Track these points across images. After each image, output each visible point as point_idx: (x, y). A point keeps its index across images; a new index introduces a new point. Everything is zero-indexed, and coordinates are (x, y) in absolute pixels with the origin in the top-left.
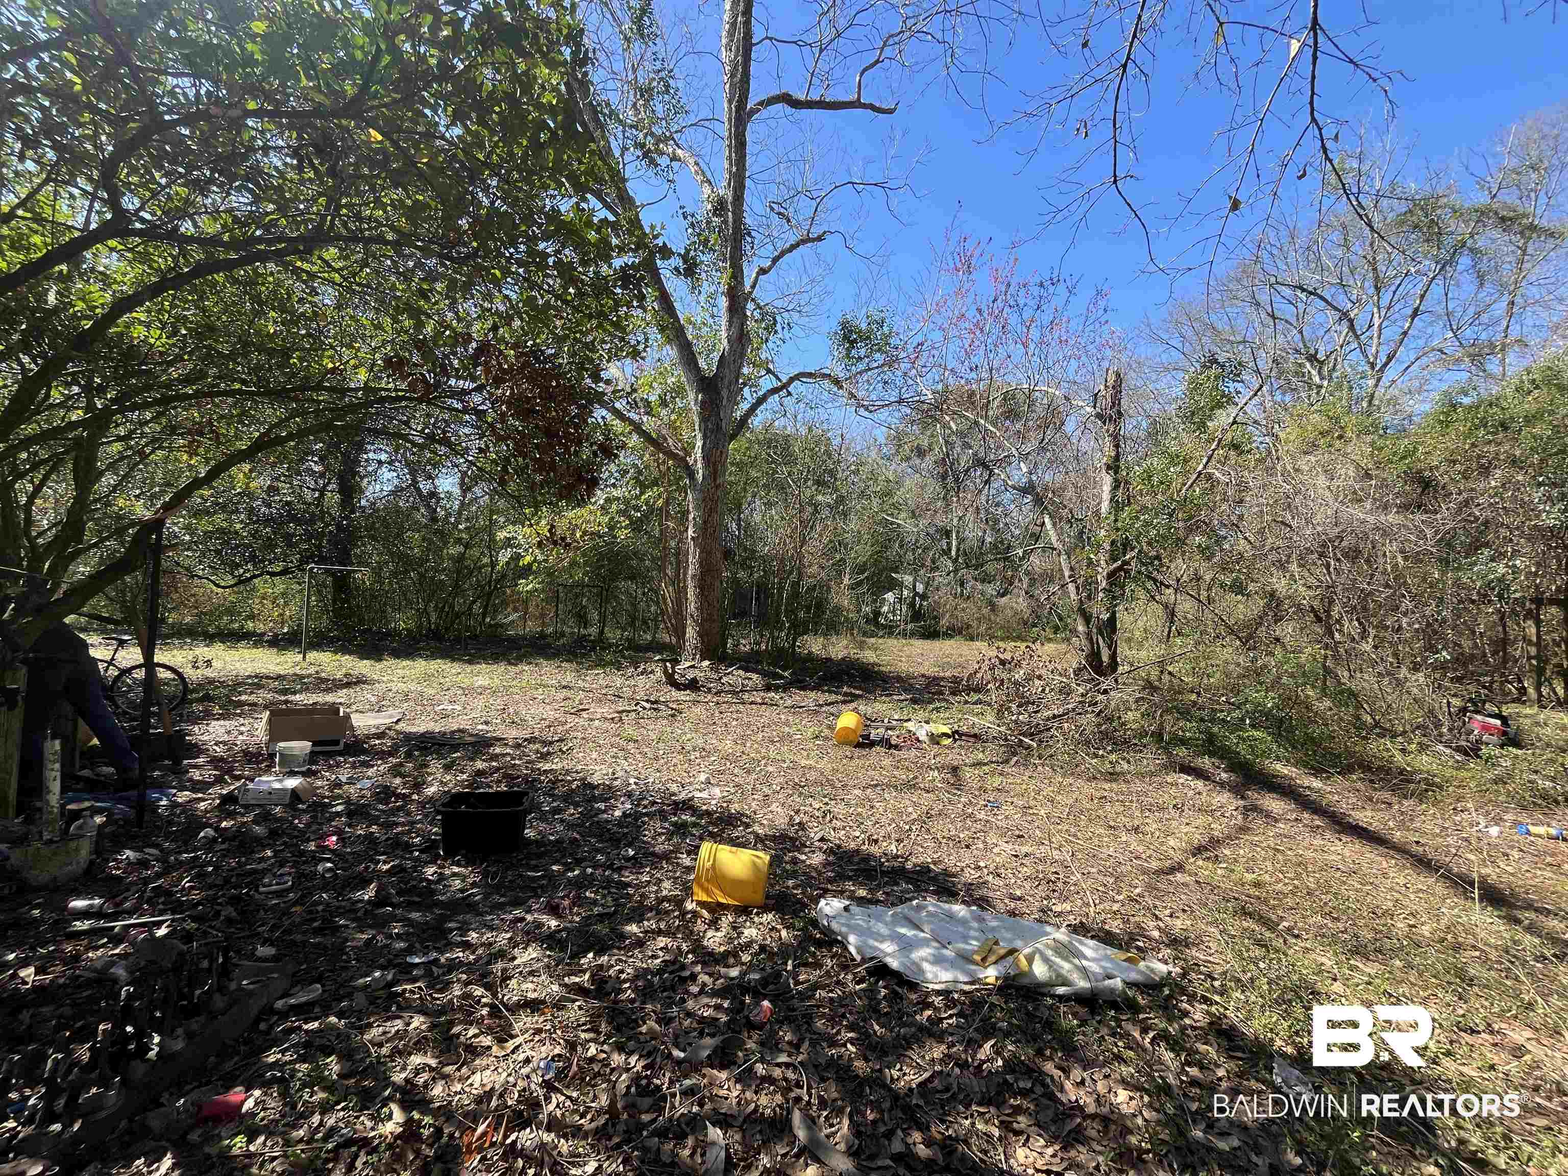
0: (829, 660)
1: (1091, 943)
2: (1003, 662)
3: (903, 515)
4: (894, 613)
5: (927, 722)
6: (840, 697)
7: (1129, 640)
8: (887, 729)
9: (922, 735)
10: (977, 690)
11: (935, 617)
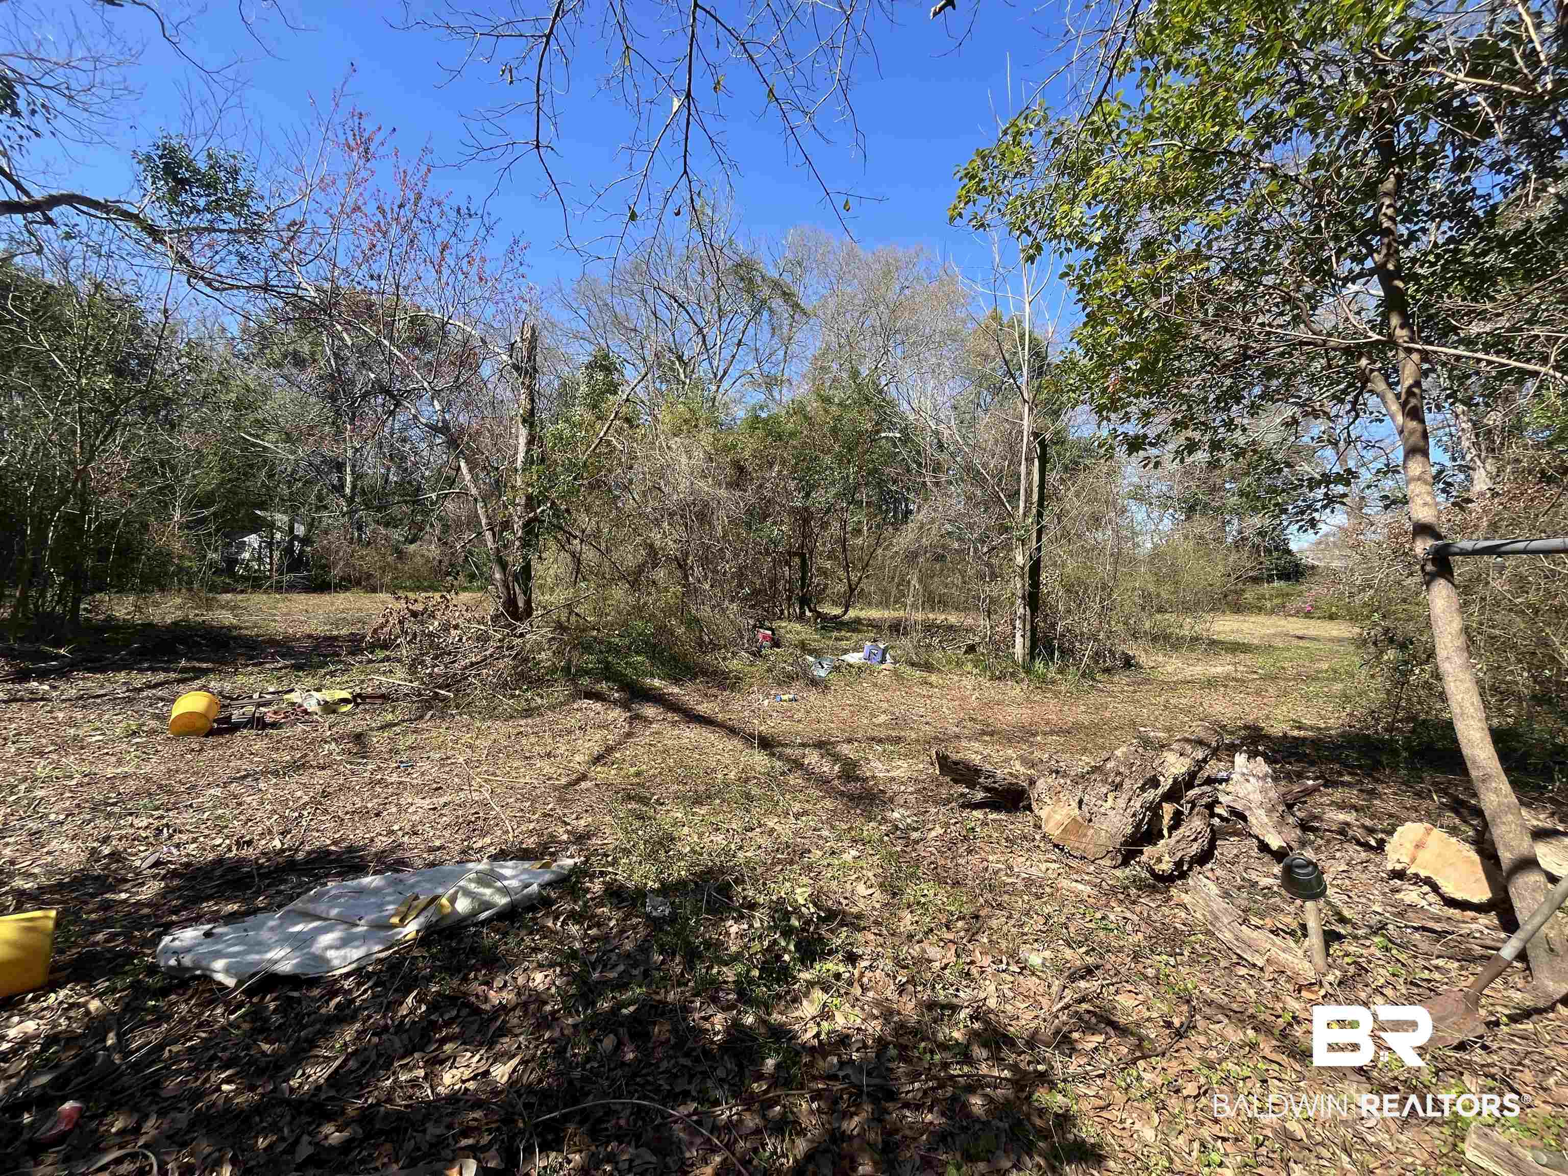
0: (150, 625)
1: (510, 863)
2: (414, 614)
3: (272, 436)
4: (260, 560)
5: (318, 690)
6: (173, 675)
7: (541, 587)
8: (259, 705)
9: (312, 705)
10: (385, 646)
11: (323, 567)
